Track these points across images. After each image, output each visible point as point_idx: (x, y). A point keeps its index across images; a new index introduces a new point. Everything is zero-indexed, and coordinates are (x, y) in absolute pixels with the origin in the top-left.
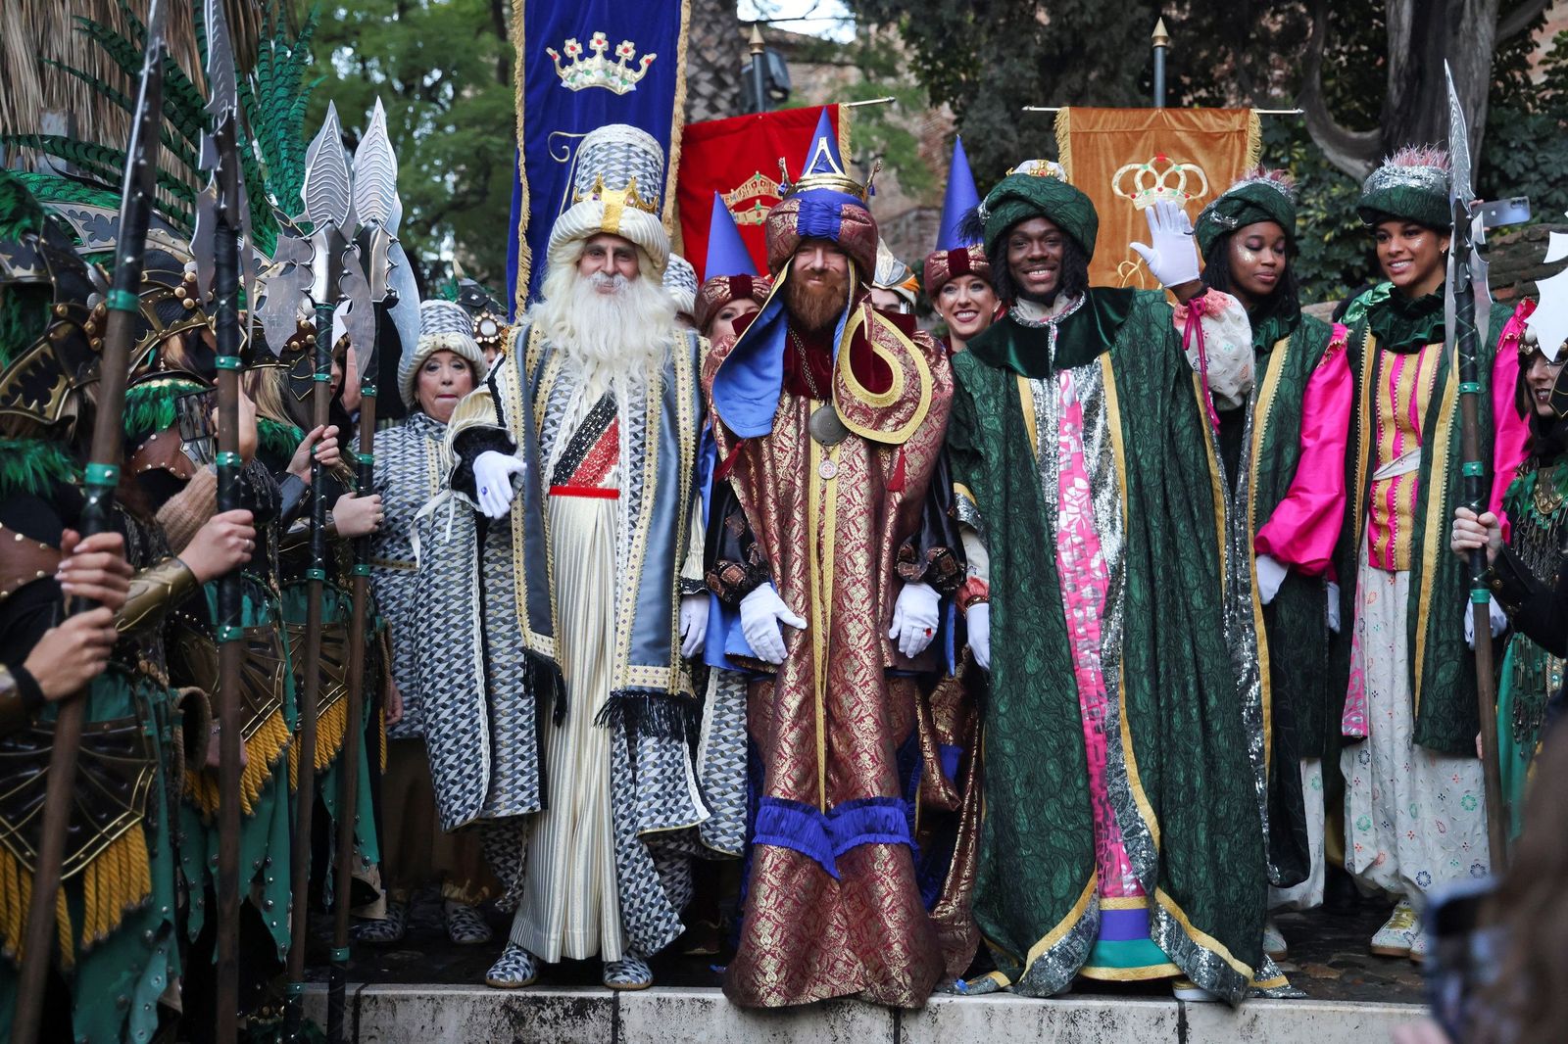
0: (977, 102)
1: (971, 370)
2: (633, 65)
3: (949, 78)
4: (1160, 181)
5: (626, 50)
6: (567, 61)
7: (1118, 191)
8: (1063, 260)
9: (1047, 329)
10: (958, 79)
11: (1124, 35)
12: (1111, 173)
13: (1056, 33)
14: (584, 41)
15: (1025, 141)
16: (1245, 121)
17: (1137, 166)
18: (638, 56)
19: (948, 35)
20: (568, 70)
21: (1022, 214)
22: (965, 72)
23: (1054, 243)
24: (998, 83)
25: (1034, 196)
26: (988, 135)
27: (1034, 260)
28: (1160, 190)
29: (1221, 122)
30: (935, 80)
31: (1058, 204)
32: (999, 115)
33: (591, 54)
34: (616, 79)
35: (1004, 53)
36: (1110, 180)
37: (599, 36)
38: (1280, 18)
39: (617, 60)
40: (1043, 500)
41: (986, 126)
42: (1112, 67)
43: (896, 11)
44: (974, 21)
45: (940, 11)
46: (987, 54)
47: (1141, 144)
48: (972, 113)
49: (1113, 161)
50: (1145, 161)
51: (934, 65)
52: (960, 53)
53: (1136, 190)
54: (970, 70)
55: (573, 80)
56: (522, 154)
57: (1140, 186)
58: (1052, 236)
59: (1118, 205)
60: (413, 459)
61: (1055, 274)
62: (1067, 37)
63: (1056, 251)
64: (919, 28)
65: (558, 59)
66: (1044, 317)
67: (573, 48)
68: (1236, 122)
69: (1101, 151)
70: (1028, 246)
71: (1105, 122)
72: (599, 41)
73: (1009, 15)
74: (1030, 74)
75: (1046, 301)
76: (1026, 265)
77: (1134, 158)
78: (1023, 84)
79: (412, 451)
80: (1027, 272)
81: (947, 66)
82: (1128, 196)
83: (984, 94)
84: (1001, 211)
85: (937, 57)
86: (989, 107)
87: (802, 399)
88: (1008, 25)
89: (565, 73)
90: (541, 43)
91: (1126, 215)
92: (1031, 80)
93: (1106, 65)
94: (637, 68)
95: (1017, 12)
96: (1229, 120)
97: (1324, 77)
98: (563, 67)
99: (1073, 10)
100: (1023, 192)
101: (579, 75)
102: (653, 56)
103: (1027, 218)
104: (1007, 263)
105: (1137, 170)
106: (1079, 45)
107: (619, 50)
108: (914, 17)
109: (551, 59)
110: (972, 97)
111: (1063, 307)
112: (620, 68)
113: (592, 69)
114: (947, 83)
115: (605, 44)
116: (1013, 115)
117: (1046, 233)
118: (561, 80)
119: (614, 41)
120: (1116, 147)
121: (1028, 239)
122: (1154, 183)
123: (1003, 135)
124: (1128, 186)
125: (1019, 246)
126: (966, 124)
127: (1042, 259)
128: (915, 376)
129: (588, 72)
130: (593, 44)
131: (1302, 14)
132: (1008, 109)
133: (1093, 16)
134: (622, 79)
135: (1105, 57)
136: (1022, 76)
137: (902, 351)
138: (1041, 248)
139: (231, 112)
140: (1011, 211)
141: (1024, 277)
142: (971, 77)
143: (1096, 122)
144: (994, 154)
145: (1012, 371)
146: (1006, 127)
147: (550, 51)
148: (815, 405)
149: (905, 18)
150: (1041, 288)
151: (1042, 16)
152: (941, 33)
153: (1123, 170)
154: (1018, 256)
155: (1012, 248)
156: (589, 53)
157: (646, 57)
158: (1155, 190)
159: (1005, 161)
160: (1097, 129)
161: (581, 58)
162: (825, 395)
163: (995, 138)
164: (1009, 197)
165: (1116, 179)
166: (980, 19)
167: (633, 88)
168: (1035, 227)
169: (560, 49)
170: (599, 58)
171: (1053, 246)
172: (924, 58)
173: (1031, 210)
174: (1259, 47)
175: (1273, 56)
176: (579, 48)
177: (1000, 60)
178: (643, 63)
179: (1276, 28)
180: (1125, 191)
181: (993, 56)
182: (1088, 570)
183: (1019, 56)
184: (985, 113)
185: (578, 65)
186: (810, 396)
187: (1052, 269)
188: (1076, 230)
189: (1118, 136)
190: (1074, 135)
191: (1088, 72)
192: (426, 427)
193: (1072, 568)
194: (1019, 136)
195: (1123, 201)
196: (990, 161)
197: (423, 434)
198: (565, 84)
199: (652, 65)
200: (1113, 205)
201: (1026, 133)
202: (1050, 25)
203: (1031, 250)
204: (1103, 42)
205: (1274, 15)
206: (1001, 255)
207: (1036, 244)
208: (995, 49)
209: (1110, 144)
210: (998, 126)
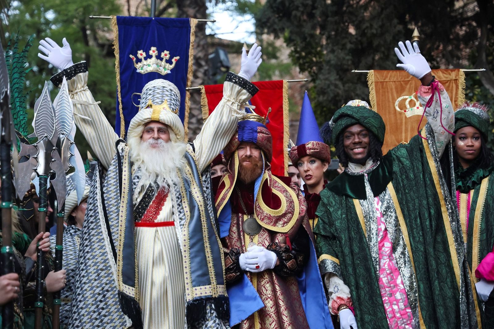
0: (323, 71)
1: (329, 197)
2: (169, 62)
3: (308, 60)
4: (418, 104)
5: (166, 55)
6: (139, 60)
7: (398, 109)
8: (369, 144)
9: (363, 176)
10: (312, 60)
11: (391, 38)
12: (394, 100)
13: (359, 38)
14: (147, 51)
15: (346, 88)
16: (457, 75)
17: (407, 97)
18: (171, 58)
19: (308, 40)
20: (140, 64)
21: (349, 123)
22: (315, 57)
23: (365, 136)
24: (332, 62)
25: (354, 115)
26: (329, 86)
27: (355, 143)
28: (418, 108)
29: (446, 75)
30: (301, 61)
31: (366, 118)
32: (333, 77)
33: (151, 57)
34: (161, 68)
35: (335, 48)
36: (394, 103)
37: (153, 48)
38: (464, 28)
39: (161, 59)
40: (371, 255)
41: (327, 82)
42: (386, 53)
43: (282, 30)
44: (320, 33)
45: (303, 30)
46: (326, 49)
47: (408, 86)
48: (321, 76)
49: (395, 95)
50: (410, 94)
51: (300, 54)
52: (313, 48)
53: (406, 108)
54: (317, 56)
55: (142, 69)
56: (121, 104)
57: (408, 106)
58: (364, 133)
59: (398, 116)
60: (71, 248)
61: (366, 150)
62: (364, 39)
63: (366, 140)
64: (294, 37)
65: (135, 60)
66: (362, 170)
67: (141, 55)
68: (453, 75)
69: (389, 90)
70: (352, 138)
71: (390, 76)
72: (153, 51)
73: (336, 31)
74: (348, 57)
75: (362, 163)
76: (352, 146)
77: (405, 93)
78: (344, 62)
79: (70, 244)
80: (352, 150)
81: (306, 54)
82: (403, 111)
83: (326, 67)
84: (339, 122)
85: (302, 50)
86: (329, 73)
87: (240, 215)
88: (336, 35)
89: (138, 66)
90: (127, 53)
91: (402, 120)
92: (348, 60)
93: (383, 53)
94: (171, 63)
95: (340, 29)
96: (450, 74)
97: (487, 56)
98: (137, 63)
99: (367, 27)
100: (349, 113)
101: (145, 67)
102: (178, 58)
103: (352, 125)
104: (344, 147)
105: (406, 99)
106: (370, 43)
107: (163, 55)
108: (291, 32)
109: (132, 59)
110: (320, 69)
111: (370, 165)
112: (163, 63)
113: (151, 64)
114: (307, 62)
115: (156, 52)
116: (340, 77)
117: (361, 131)
118: (136, 69)
119: (160, 51)
120: (396, 88)
121: (353, 134)
122: (415, 105)
123: (336, 86)
124: (402, 106)
125: (348, 138)
126: (318, 82)
127: (360, 143)
128: (292, 202)
129: (149, 65)
130: (151, 52)
131: (474, 27)
132: (338, 74)
133: (376, 30)
134: (164, 68)
135: (383, 49)
136: (344, 59)
137: (286, 191)
138: (359, 138)
139: (6, 92)
140: (343, 122)
141: (351, 152)
142: (318, 59)
143: (386, 77)
144: (332, 95)
145: (348, 196)
146: (337, 82)
147: (131, 56)
148: (245, 217)
149: (287, 34)
150: (359, 156)
151: (352, 31)
152: (304, 39)
153: (400, 99)
154: (348, 142)
155: (345, 139)
156: (149, 57)
157: (175, 58)
158: (415, 108)
159: (337, 98)
160: (387, 80)
161: (146, 59)
162: (251, 212)
163: (332, 87)
164: (343, 116)
165: (397, 103)
166: (322, 32)
167: (169, 72)
168: (356, 129)
169: (135, 54)
170: (154, 59)
171: (364, 137)
172: (296, 51)
173: (353, 121)
174: (455, 42)
175: (462, 46)
176: (144, 54)
177: (333, 51)
178: (173, 60)
179: (462, 33)
180: (401, 109)
181: (329, 49)
182: (396, 285)
183: (342, 49)
184: (327, 76)
185: (144, 62)
186: (243, 213)
187: (364, 148)
188: (374, 130)
189: (397, 83)
190: (376, 83)
191: (374, 55)
192: (75, 232)
193: (389, 285)
194: (344, 86)
195: (400, 113)
196: (330, 98)
197: (74, 235)
198: (138, 71)
199: (177, 62)
200: (396, 116)
201: (347, 85)
202: (356, 34)
203: (354, 139)
204: (382, 42)
205: (461, 27)
206: (341, 143)
207: (356, 136)
208: (330, 45)
209: (394, 87)
210: (333, 82)
